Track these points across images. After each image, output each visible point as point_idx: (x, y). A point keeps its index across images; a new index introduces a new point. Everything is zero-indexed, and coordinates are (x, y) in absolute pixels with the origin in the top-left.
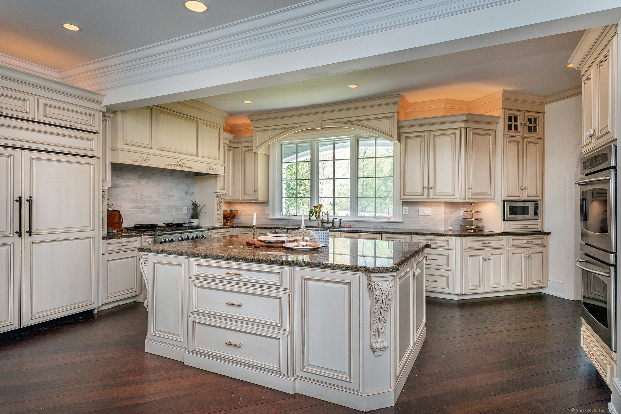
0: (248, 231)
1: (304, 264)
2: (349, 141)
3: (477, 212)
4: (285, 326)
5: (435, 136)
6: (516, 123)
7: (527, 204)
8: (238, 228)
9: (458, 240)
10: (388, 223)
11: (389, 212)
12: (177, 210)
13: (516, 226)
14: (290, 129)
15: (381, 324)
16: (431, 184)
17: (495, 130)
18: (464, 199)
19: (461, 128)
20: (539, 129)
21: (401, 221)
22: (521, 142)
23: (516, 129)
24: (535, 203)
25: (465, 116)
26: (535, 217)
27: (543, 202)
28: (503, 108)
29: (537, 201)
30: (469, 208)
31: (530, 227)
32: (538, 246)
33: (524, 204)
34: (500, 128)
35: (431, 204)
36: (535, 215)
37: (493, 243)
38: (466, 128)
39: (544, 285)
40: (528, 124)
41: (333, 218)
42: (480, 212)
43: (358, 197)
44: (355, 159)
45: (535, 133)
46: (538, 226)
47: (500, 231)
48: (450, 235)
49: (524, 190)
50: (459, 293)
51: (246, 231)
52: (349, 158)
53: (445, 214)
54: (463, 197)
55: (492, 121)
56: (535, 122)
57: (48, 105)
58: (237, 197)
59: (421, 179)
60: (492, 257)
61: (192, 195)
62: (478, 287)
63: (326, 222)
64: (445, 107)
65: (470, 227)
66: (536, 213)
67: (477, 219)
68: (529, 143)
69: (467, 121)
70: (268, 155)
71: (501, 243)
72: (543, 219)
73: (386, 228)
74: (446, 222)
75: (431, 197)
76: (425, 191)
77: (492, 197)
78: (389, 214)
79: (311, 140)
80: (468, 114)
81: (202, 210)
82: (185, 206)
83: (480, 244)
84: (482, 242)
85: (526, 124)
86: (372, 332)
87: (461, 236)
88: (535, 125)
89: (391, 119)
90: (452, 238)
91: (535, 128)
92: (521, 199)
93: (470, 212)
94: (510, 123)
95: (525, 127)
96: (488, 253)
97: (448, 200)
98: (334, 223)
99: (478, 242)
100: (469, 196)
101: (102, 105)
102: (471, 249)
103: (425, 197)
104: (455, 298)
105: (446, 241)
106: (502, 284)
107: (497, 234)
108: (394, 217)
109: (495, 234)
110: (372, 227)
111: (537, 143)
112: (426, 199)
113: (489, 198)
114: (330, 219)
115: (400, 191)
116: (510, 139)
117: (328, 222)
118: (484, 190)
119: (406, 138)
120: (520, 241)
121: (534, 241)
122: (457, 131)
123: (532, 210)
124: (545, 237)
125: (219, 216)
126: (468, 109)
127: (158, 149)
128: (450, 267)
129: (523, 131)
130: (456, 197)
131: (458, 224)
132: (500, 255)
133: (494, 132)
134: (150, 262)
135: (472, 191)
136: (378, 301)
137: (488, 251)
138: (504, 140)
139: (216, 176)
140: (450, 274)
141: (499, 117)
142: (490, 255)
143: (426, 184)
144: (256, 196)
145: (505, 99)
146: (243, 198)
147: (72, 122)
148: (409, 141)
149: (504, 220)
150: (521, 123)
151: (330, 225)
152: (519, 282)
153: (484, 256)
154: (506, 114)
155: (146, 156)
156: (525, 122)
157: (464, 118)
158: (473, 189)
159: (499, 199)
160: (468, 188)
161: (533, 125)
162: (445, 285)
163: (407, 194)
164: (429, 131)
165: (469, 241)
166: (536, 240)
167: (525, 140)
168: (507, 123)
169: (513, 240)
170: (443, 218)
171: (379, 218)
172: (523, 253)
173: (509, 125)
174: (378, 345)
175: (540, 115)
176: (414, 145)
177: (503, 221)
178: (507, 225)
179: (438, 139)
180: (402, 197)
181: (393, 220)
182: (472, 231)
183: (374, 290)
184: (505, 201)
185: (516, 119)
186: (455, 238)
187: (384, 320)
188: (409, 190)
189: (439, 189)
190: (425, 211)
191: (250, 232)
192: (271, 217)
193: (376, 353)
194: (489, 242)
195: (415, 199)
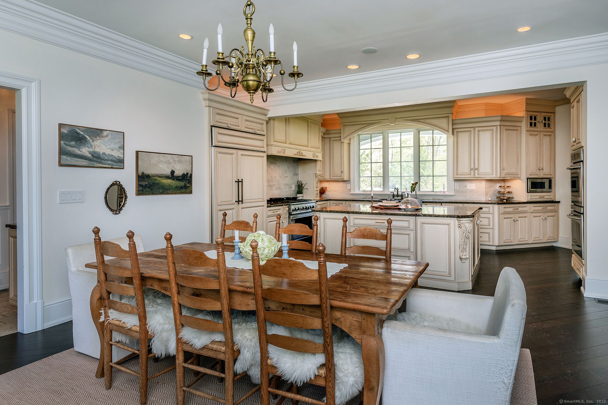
0: (339, 203)
1: (422, 215)
2: (413, 133)
3: (508, 187)
4: (412, 249)
5: (479, 131)
6: (535, 121)
7: (544, 181)
8: (331, 201)
9: (496, 206)
10: (444, 196)
11: (444, 187)
12: (289, 187)
13: (536, 196)
14: (371, 124)
15: (465, 246)
16: (476, 167)
17: (521, 126)
18: (500, 177)
19: (497, 125)
20: (552, 125)
21: (453, 194)
22: (539, 134)
23: (535, 125)
24: (549, 180)
25: (500, 117)
26: (549, 190)
27: (555, 179)
28: (526, 111)
29: (550, 178)
30: (502, 184)
31: (546, 197)
32: (551, 211)
33: (542, 180)
34: (524, 125)
35: (475, 181)
36: (549, 188)
37: (520, 209)
38: (500, 126)
39: (556, 240)
40: (544, 122)
41: (402, 193)
42: (511, 187)
43: (420, 176)
44: (418, 147)
45: (549, 128)
46: (551, 197)
47: (525, 200)
48: (491, 203)
49: (541, 170)
50: (497, 245)
51: (337, 203)
52: (413, 146)
53: (486, 188)
54: (499, 176)
55: (519, 120)
56: (549, 120)
57: (246, 120)
58: (327, 177)
59: (469, 163)
60: (519, 219)
61: (297, 176)
62: (510, 241)
63: (397, 196)
64: (485, 109)
65: (503, 198)
66: (550, 187)
67: (509, 192)
68: (545, 135)
69: (501, 121)
70: (349, 144)
71: (526, 209)
72: (555, 191)
73: (442, 200)
74: (486, 194)
75: (476, 176)
76: (472, 171)
77: (519, 176)
78: (444, 189)
79: (383, 132)
80: (502, 116)
81: (305, 187)
82: (293, 184)
83: (511, 210)
84: (512, 208)
85: (542, 122)
86: (460, 250)
87: (498, 204)
88: (549, 122)
89: (447, 118)
90: (492, 205)
91: (549, 124)
92: (539, 177)
93: (504, 186)
94: (531, 121)
95: (542, 124)
96: (517, 216)
97: (488, 178)
98: (403, 196)
99: (510, 208)
100: (503, 175)
101: (267, 117)
102: (505, 213)
103: (472, 176)
104: (494, 248)
105: (488, 207)
106: (527, 239)
107: (523, 202)
108: (447, 191)
109: (521, 202)
110: (432, 199)
111: (550, 135)
112: (473, 177)
113: (516, 177)
114: (400, 193)
115: (454, 171)
116: (531, 133)
117: (398, 196)
118: (513, 171)
119: (457, 132)
120: (539, 207)
121: (549, 208)
122: (494, 128)
123: (547, 185)
124: (556, 204)
125: (317, 192)
126: (501, 110)
127: (290, 144)
128: (491, 227)
129: (540, 127)
130: (494, 176)
131: (495, 196)
132: (525, 218)
133: (520, 128)
134: (322, 218)
135: (505, 171)
136: (464, 233)
137: (516, 215)
138: (527, 135)
139: (315, 161)
140: (491, 231)
141: (523, 117)
142: (518, 218)
143: (472, 167)
144: (342, 176)
145: (527, 104)
146: (332, 178)
147: (256, 130)
148: (460, 135)
149: (528, 192)
150: (539, 121)
151: (400, 198)
152: (538, 238)
153: (514, 218)
154: (528, 115)
155: (285, 149)
156: (542, 120)
157: (499, 118)
158: (506, 170)
159: (524, 177)
160: (502, 169)
161: (547, 122)
162: (487, 239)
163: (459, 174)
164: (475, 127)
165: (504, 208)
166: (550, 207)
167: (542, 133)
168: (529, 121)
169: (534, 207)
170: (485, 191)
171: (436, 192)
172: (541, 216)
173: (530, 122)
174: (464, 257)
175: (552, 115)
176: (464, 138)
177: (526, 193)
178: (530, 196)
179: (481, 133)
180: (455, 176)
181: (447, 193)
182: (505, 201)
183: (462, 227)
184: (528, 179)
185: (535, 118)
186: (494, 205)
187: (466, 244)
188: (460, 171)
189: (482, 170)
190: (471, 186)
191: (340, 204)
192: (352, 192)
193: (463, 261)
194: (518, 208)
195: (464, 178)
